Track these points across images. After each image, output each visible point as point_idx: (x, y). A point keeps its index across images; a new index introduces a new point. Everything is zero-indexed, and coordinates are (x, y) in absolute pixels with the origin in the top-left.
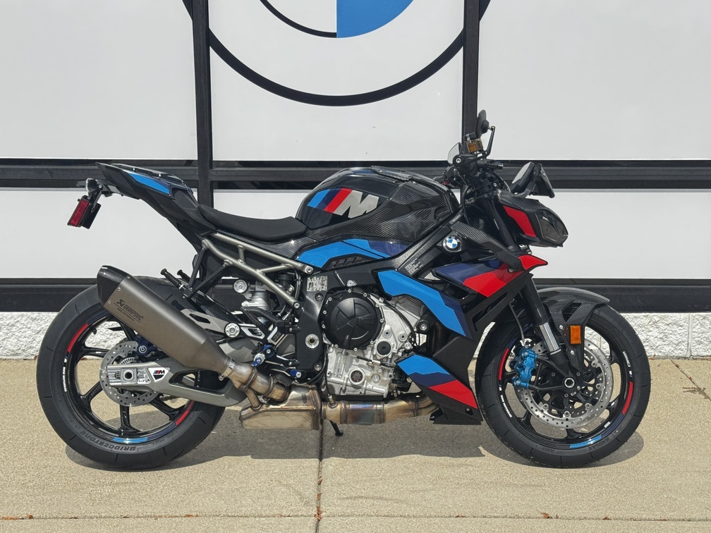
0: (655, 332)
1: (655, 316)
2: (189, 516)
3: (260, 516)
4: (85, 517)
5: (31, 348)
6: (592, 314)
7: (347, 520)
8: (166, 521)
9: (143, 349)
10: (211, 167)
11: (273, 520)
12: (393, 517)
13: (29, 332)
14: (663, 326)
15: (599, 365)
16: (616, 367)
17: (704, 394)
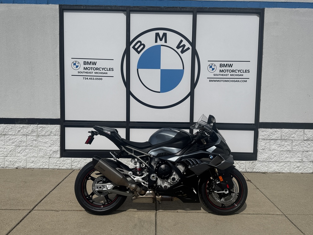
0: (237, 166)
1: (238, 161)
10: (129, 123)
13: (84, 163)
14: (239, 164)
17: (251, 182)
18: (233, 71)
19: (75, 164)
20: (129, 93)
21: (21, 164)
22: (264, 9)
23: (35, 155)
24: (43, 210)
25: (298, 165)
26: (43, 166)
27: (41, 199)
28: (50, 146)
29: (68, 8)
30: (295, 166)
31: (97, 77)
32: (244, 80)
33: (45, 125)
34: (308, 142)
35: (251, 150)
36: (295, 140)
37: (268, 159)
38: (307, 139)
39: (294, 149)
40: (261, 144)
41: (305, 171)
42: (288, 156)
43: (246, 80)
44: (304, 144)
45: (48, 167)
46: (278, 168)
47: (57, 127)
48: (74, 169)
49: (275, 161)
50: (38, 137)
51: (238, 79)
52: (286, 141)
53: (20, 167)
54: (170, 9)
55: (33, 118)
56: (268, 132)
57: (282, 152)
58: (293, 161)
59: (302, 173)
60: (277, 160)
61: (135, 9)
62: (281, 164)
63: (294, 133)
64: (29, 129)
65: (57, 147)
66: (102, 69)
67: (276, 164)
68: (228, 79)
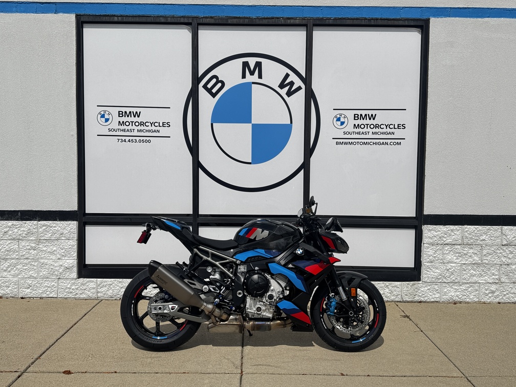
0: (387, 290)
1: (387, 283)
2: (184, 373)
3: (216, 373)
4: (139, 373)
5: (118, 294)
6: (360, 283)
7: (254, 376)
8: (175, 375)
9: (166, 296)
10: (198, 217)
11: (221, 375)
12: (275, 374)
14: (390, 288)
15: (364, 306)
16: (371, 307)
17: (409, 318)
18: (377, 126)
19: (104, 289)
20: (197, 166)
21: (8, 291)
22: (429, 19)
23: (33, 275)
24: (43, 372)
25: (492, 289)
26: (48, 293)
27: (41, 352)
28: (59, 259)
29: (91, 20)
30: (486, 290)
31: (142, 138)
32: (396, 141)
33: (50, 222)
34: (510, 249)
35: (411, 264)
36: (487, 245)
37: (439, 279)
38: (506, 243)
39: (485, 261)
40: (427, 252)
41: (505, 299)
42: (474, 273)
43: (399, 141)
44: (502, 251)
45: (55, 296)
46: (458, 293)
47: (73, 226)
48: (102, 298)
49: (452, 282)
50: (39, 242)
51: (387, 141)
52: (472, 246)
53: (7, 296)
54: (267, 20)
55: (30, 209)
56: (440, 231)
57: (464, 267)
58: (484, 282)
59: (499, 303)
60: (456, 281)
61: (208, 21)
62: (463, 287)
63: (484, 233)
64: (22, 229)
65: (72, 261)
66: (149, 124)
67: (453, 287)
68: (369, 141)
